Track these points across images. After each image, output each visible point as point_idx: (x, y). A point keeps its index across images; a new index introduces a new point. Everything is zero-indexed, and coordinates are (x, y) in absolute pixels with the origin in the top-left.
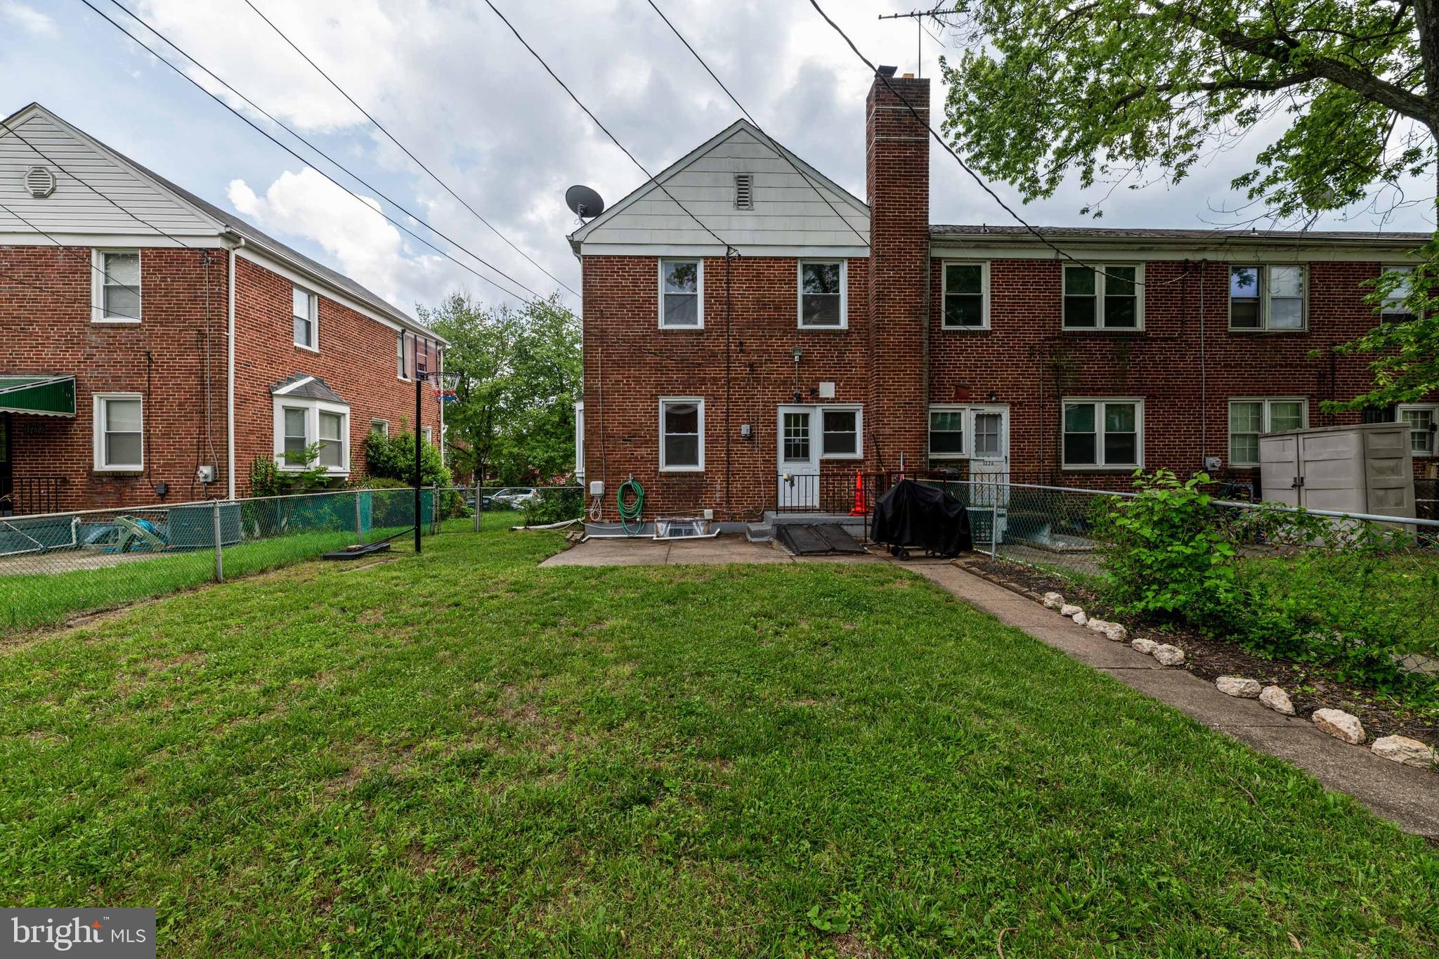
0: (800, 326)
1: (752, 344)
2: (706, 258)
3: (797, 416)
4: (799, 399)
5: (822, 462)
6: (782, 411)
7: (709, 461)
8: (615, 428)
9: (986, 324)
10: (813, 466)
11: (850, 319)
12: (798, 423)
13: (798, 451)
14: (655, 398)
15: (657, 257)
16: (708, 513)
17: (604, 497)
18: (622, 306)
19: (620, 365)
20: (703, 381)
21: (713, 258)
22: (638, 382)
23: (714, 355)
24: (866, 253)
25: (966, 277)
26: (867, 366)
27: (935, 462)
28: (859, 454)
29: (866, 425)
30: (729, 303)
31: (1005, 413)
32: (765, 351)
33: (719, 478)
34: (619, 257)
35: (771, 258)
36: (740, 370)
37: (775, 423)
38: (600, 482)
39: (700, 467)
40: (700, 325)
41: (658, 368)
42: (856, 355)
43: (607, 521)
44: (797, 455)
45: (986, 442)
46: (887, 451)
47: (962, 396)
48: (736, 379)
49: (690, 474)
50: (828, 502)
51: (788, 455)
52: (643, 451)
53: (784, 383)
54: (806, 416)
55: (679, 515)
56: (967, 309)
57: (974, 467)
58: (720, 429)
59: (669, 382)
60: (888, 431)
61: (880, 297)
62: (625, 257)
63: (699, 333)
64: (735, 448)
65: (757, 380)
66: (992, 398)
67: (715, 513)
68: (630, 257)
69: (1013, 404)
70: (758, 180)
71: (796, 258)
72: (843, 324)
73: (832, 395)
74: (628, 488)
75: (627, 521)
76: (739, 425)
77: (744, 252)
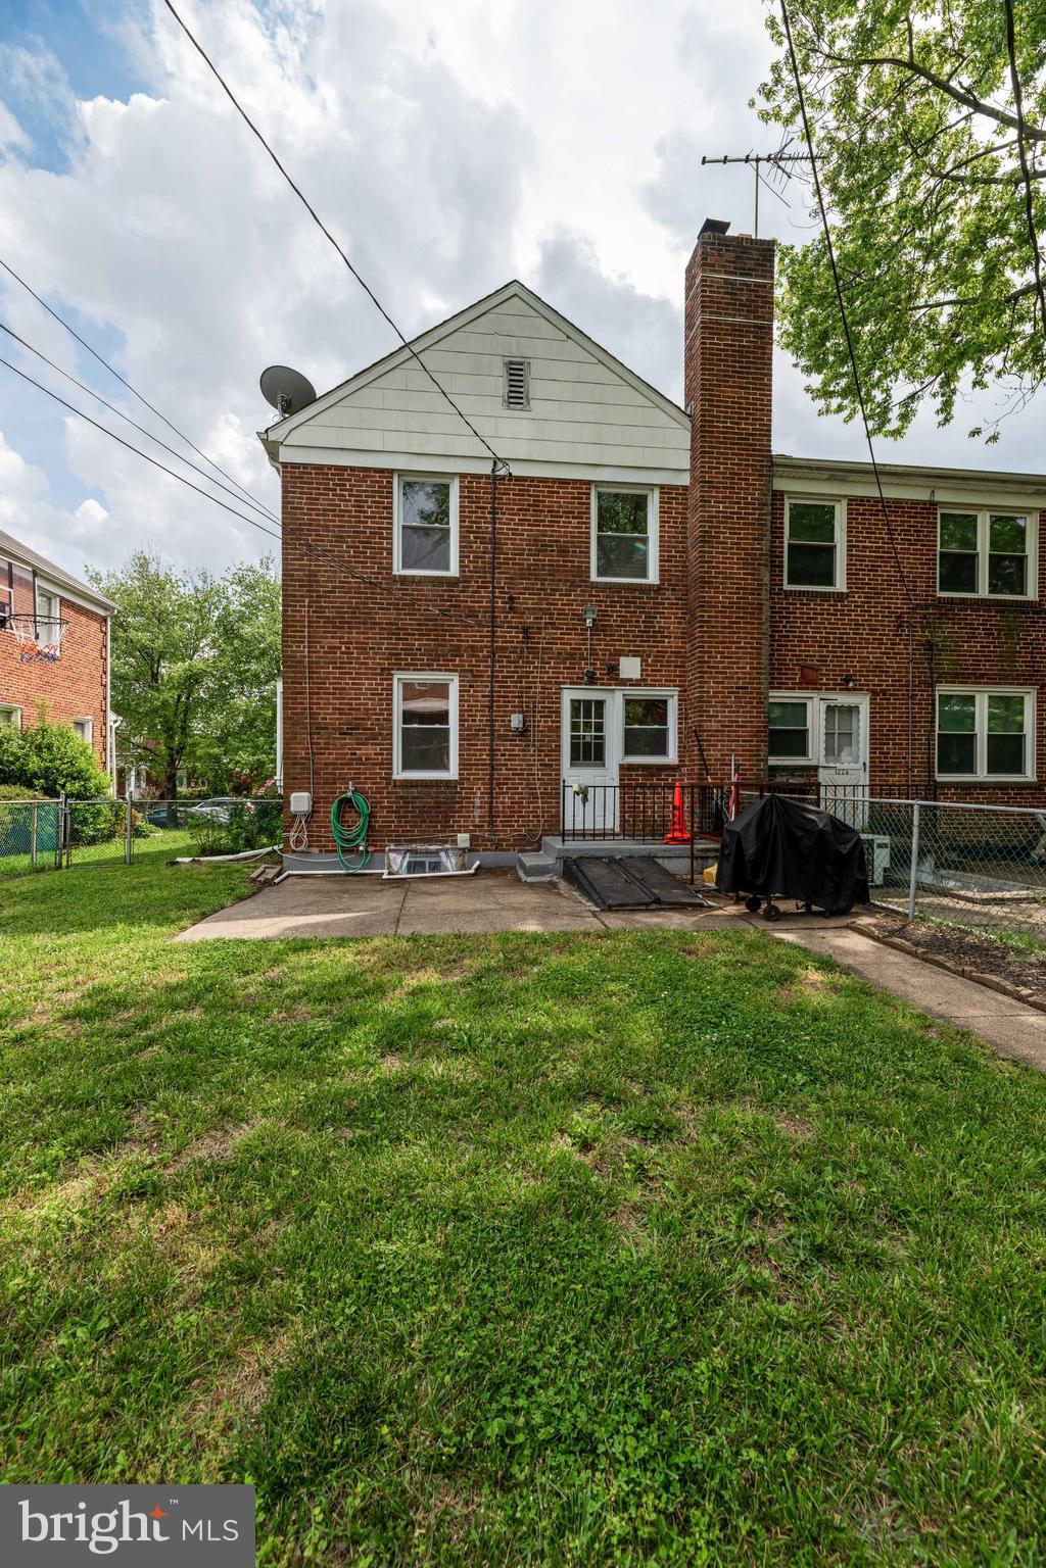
0: (594, 577)
1: (527, 601)
2: (463, 476)
3: (588, 703)
4: (592, 680)
5: (622, 767)
6: (568, 696)
7: (464, 765)
8: (328, 716)
9: (841, 584)
10: (609, 774)
11: (662, 571)
12: (591, 712)
13: (589, 752)
14: (387, 674)
15: (392, 471)
16: (463, 839)
17: (310, 816)
18: (340, 539)
19: (337, 624)
20: (457, 651)
21: (474, 476)
22: (363, 650)
23: (472, 614)
24: (685, 480)
25: (815, 519)
26: (686, 636)
27: (774, 769)
28: (672, 757)
29: (683, 717)
30: (494, 542)
31: (863, 703)
32: (546, 611)
33: (479, 790)
34: (337, 468)
35: (554, 480)
36: (509, 636)
37: (558, 712)
38: (306, 794)
39: (452, 773)
40: (454, 571)
41: (393, 630)
42: (670, 622)
43: (316, 850)
44: (587, 758)
45: (838, 740)
46: (713, 754)
47: (809, 682)
48: (504, 649)
49: (437, 783)
50: (634, 822)
51: (575, 758)
52: (368, 750)
53: (571, 656)
54: (600, 704)
55: (422, 841)
56: (813, 563)
57: (823, 777)
58: (480, 720)
59: (408, 651)
60: (714, 725)
61: (705, 539)
62: (344, 468)
63: (452, 582)
64: (501, 746)
65: (533, 651)
66: (846, 683)
67: (473, 839)
68: (353, 469)
69: (874, 693)
70: (536, 369)
71: (589, 483)
72: (653, 577)
73: (636, 675)
74: (346, 803)
75: (345, 851)
76: (508, 714)
77: (518, 470)
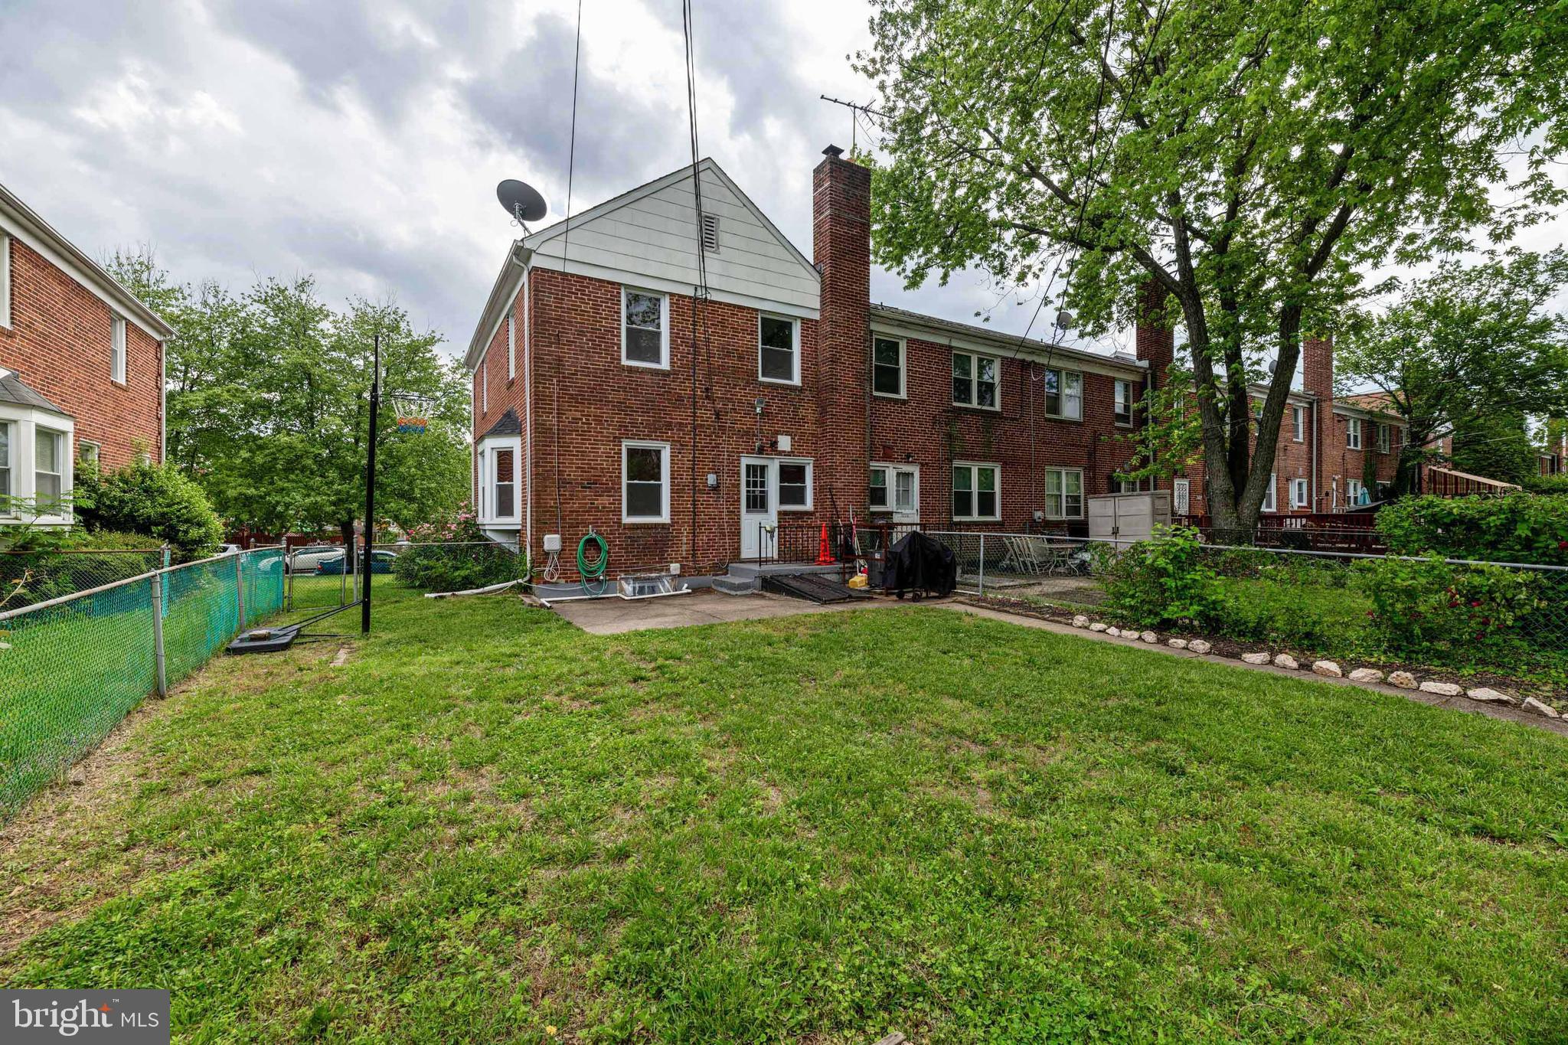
0: (761, 379)
1: (718, 392)
2: (671, 295)
3: (755, 467)
4: (761, 450)
5: (780, 513)
6: (745, 461)
7: (674, 512)
8: (572, 474)
9: (903, 395)
10: (771, 519)
11: (804, 377)
12: (757, 473)
13: (758, 503)
14: (617, 440)
15: (620, 284)
16: (675, 568)
17: (561, 553)
18: (581, 333)
19: (577, 400)
20: (669, 425)
21: (681, 296)
22: (599, 422)
23: (680, 399)
24: (817, 316)
25: (889, 349)
26: (820, 422)
27: (873, 514)
28: (809, 505)
29: (816, 478)
30: (694, 346)
31: (916, 470)
32: (730, 400)
33: (685, 530)
34: (578, 277)
35: (735, 306)
36: (706, 415)
37: (738, 474)
38: (557, 536)
39: (665, 517)
40: (665, 364)
41: (621, 407)
42: (808, 412)
43: (563, 581)
44: (755, 506)
45: (904, 496)
46: (840, 504)
47: (888, 457)
48: (702, 426)
49: (656, 526)
50: (788, 553)
51: (748, 506)
52: (604, 501)
53: (747, 433)
54: (763, 468)
55: (644, 570)
56: (888, 379)
57: (896, 519)
58: (686, 478)
59: (634, 424)
60: (840, 485)
61: (834, 360)
62: (585, 278)
63: (664, 374)
64: (702, 498)
65: (722, 429)
66: (907, 459)
67: (682, 567)
68: (591, 279)
69: (922, 465)
70: (723, 225)
71: (757, 310)
72: (797, 380)
73: (788, 448)
74: (591, 543)
75: (589, 580)
76: (705, 474)
77: (714, 296)
